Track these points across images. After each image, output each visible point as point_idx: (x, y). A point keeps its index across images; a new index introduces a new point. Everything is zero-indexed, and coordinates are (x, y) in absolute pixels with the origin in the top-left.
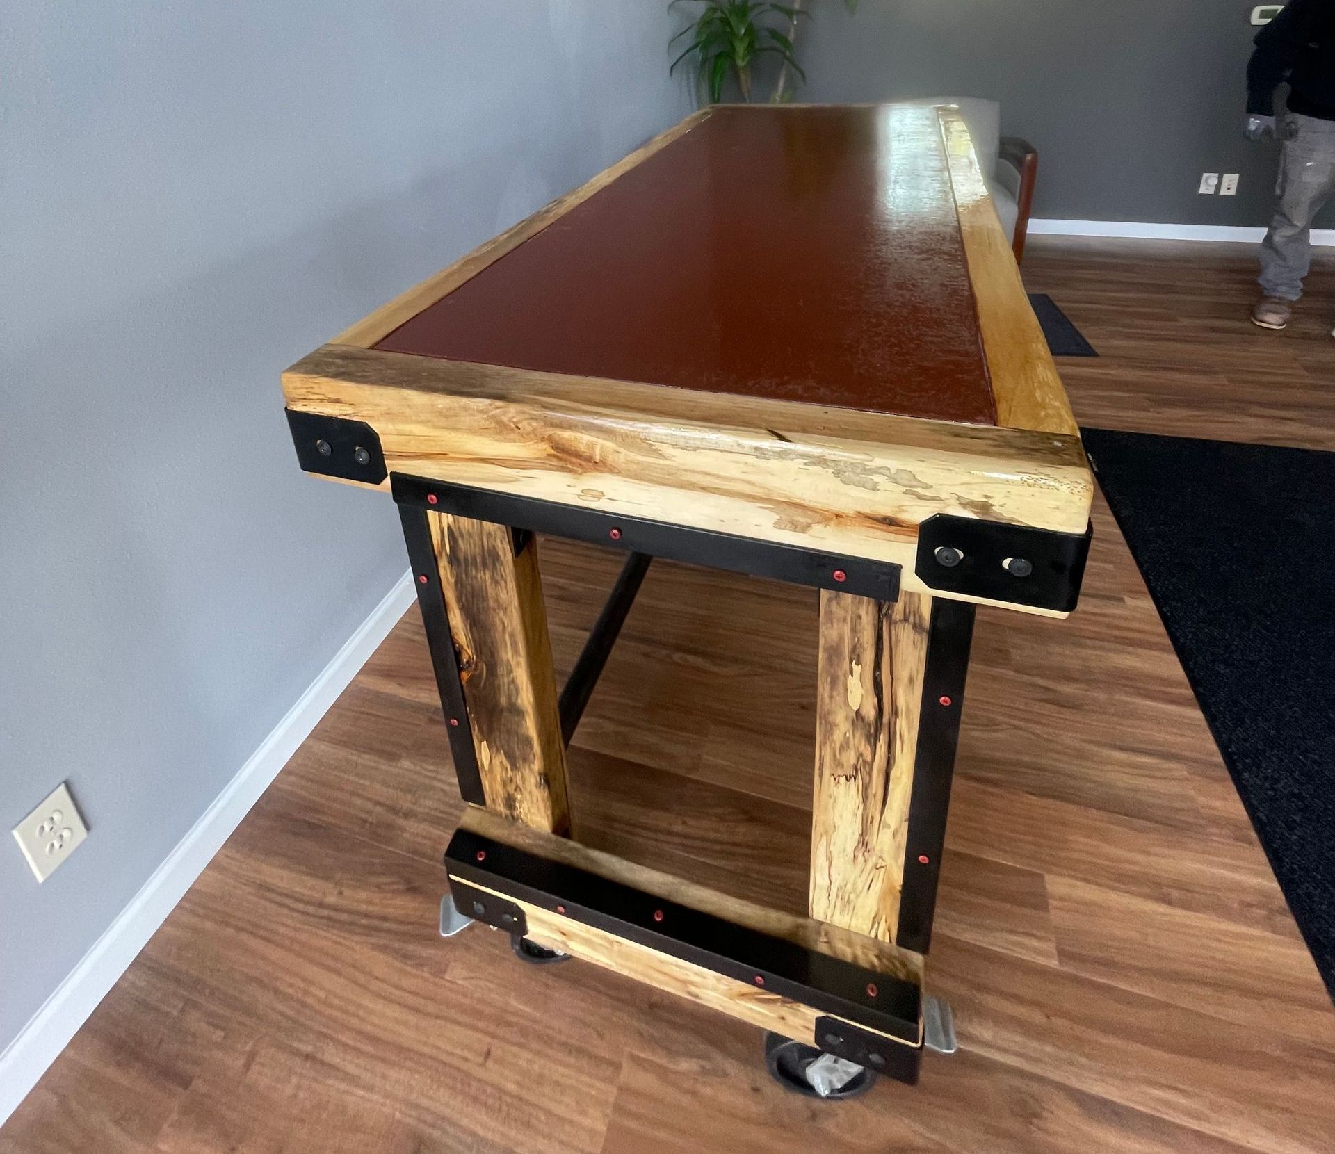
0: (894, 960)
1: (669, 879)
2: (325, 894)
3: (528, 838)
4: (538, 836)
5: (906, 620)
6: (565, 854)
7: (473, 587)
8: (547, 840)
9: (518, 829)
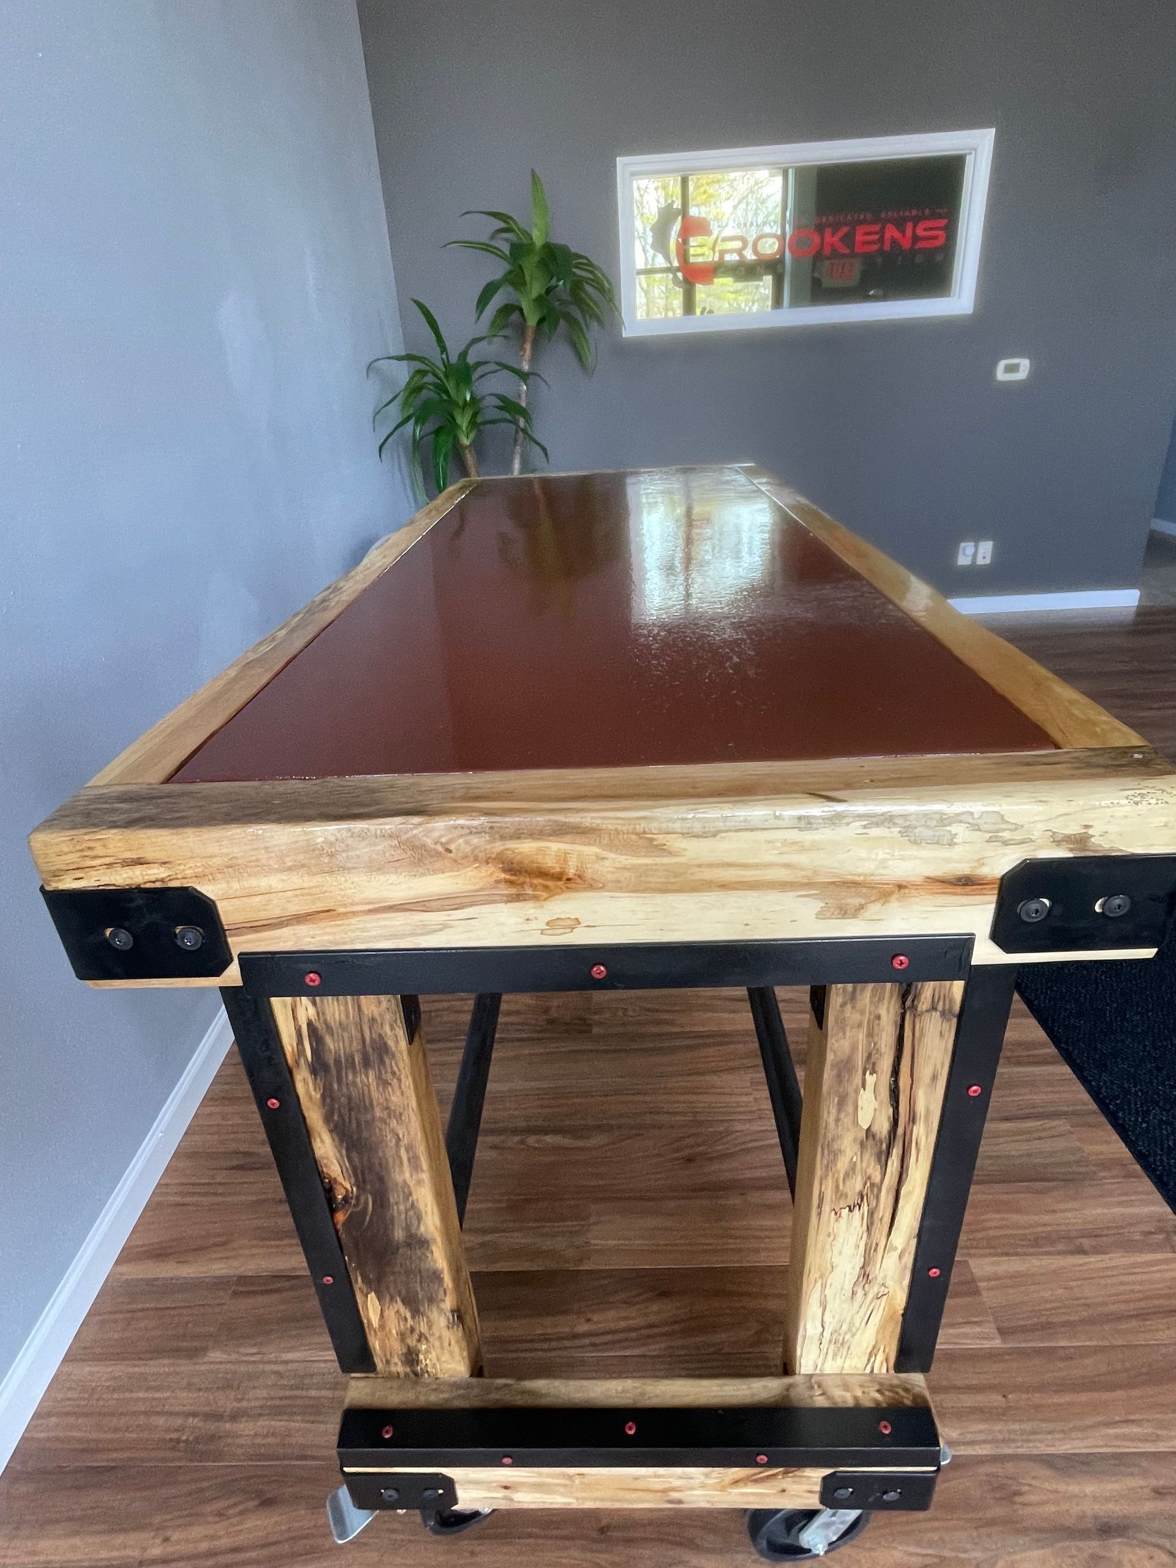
0: (897, 1390)
1: (629, 1383)
2: (144, 1549)
3: (442, 1392)
4: (455, 1386)
5: (934, 1008)
6: (495, 1396)
7: (350, 1098)
8: (468, 1386)
9: (427, 1385)
